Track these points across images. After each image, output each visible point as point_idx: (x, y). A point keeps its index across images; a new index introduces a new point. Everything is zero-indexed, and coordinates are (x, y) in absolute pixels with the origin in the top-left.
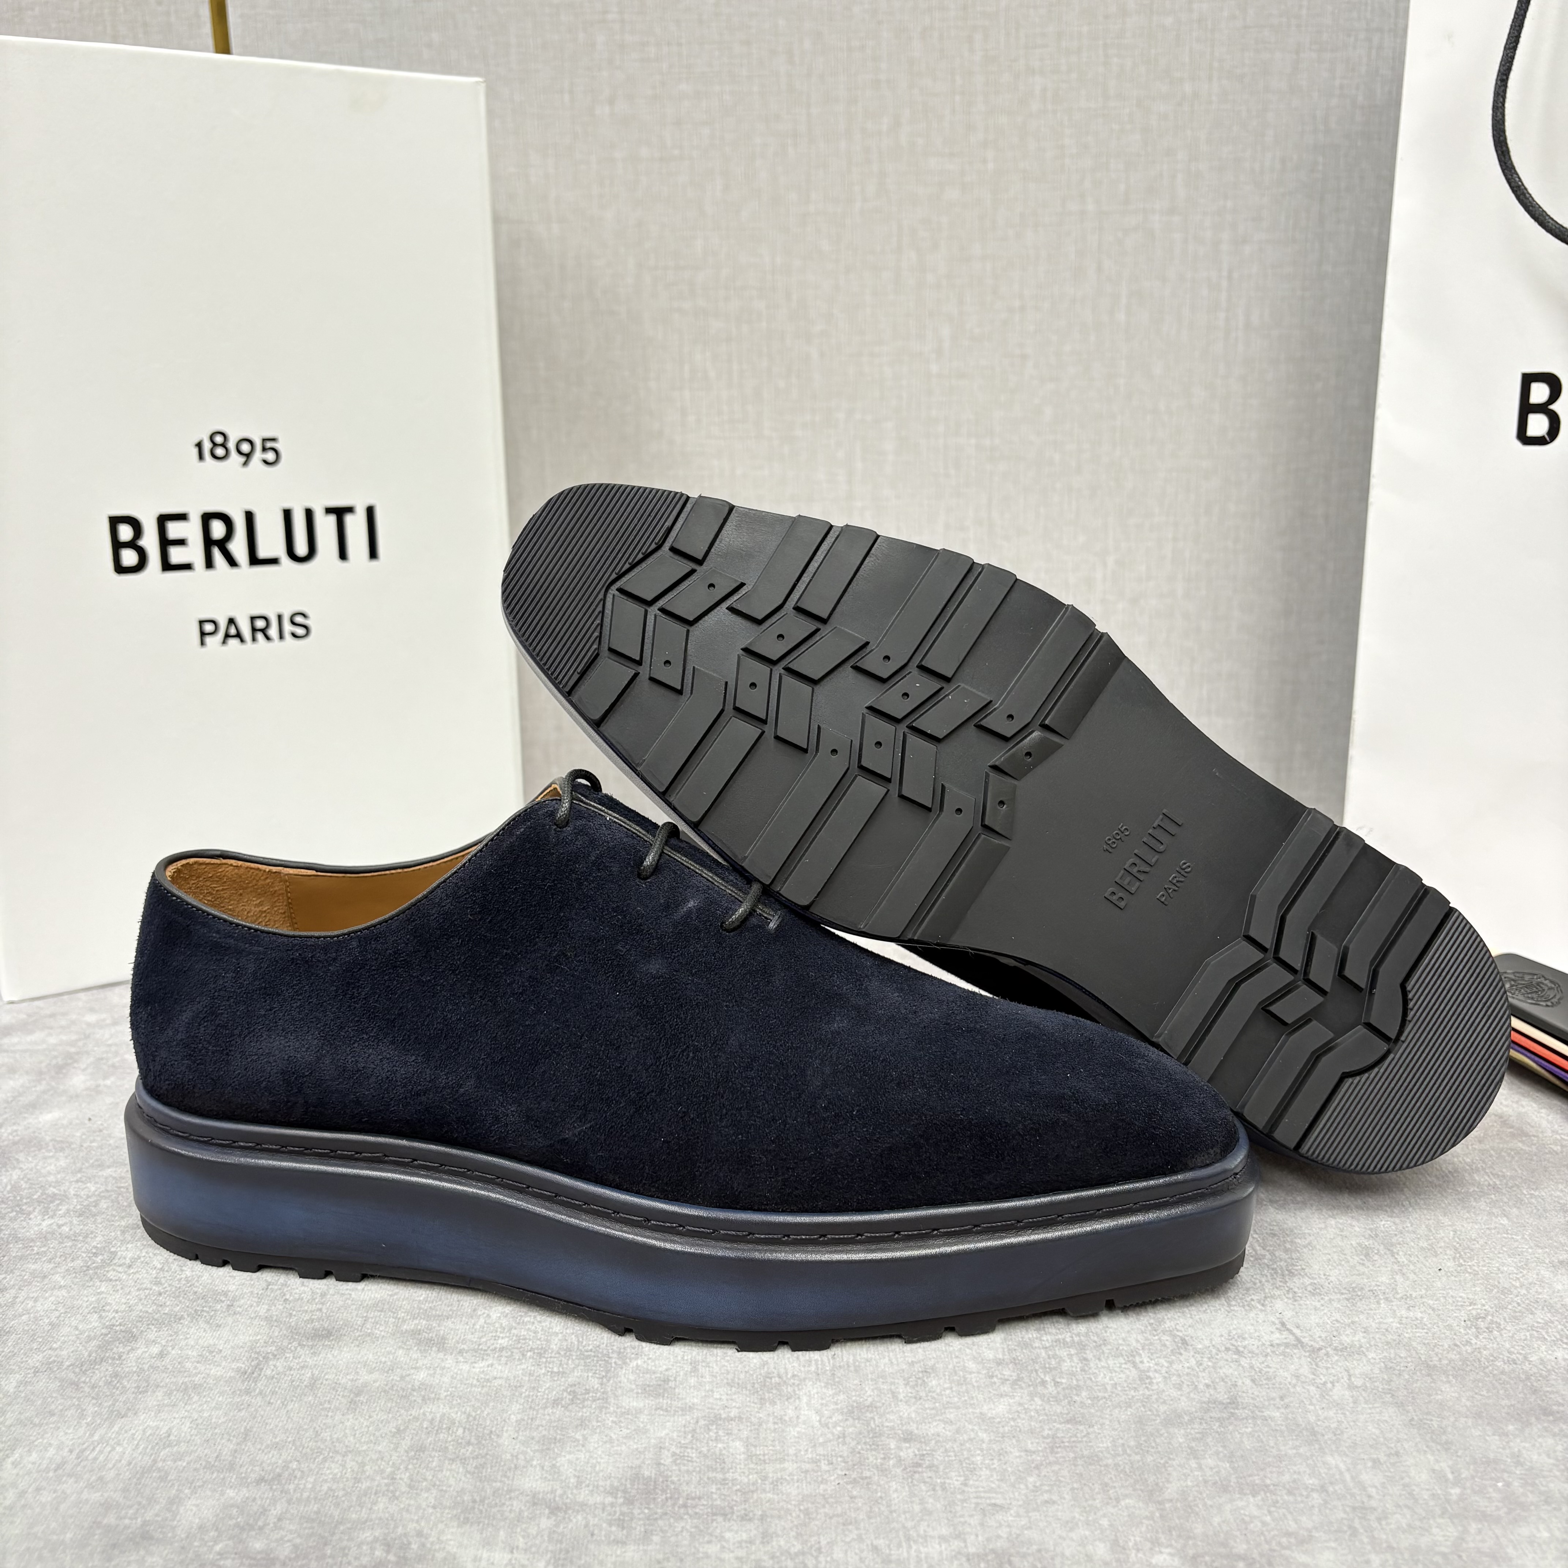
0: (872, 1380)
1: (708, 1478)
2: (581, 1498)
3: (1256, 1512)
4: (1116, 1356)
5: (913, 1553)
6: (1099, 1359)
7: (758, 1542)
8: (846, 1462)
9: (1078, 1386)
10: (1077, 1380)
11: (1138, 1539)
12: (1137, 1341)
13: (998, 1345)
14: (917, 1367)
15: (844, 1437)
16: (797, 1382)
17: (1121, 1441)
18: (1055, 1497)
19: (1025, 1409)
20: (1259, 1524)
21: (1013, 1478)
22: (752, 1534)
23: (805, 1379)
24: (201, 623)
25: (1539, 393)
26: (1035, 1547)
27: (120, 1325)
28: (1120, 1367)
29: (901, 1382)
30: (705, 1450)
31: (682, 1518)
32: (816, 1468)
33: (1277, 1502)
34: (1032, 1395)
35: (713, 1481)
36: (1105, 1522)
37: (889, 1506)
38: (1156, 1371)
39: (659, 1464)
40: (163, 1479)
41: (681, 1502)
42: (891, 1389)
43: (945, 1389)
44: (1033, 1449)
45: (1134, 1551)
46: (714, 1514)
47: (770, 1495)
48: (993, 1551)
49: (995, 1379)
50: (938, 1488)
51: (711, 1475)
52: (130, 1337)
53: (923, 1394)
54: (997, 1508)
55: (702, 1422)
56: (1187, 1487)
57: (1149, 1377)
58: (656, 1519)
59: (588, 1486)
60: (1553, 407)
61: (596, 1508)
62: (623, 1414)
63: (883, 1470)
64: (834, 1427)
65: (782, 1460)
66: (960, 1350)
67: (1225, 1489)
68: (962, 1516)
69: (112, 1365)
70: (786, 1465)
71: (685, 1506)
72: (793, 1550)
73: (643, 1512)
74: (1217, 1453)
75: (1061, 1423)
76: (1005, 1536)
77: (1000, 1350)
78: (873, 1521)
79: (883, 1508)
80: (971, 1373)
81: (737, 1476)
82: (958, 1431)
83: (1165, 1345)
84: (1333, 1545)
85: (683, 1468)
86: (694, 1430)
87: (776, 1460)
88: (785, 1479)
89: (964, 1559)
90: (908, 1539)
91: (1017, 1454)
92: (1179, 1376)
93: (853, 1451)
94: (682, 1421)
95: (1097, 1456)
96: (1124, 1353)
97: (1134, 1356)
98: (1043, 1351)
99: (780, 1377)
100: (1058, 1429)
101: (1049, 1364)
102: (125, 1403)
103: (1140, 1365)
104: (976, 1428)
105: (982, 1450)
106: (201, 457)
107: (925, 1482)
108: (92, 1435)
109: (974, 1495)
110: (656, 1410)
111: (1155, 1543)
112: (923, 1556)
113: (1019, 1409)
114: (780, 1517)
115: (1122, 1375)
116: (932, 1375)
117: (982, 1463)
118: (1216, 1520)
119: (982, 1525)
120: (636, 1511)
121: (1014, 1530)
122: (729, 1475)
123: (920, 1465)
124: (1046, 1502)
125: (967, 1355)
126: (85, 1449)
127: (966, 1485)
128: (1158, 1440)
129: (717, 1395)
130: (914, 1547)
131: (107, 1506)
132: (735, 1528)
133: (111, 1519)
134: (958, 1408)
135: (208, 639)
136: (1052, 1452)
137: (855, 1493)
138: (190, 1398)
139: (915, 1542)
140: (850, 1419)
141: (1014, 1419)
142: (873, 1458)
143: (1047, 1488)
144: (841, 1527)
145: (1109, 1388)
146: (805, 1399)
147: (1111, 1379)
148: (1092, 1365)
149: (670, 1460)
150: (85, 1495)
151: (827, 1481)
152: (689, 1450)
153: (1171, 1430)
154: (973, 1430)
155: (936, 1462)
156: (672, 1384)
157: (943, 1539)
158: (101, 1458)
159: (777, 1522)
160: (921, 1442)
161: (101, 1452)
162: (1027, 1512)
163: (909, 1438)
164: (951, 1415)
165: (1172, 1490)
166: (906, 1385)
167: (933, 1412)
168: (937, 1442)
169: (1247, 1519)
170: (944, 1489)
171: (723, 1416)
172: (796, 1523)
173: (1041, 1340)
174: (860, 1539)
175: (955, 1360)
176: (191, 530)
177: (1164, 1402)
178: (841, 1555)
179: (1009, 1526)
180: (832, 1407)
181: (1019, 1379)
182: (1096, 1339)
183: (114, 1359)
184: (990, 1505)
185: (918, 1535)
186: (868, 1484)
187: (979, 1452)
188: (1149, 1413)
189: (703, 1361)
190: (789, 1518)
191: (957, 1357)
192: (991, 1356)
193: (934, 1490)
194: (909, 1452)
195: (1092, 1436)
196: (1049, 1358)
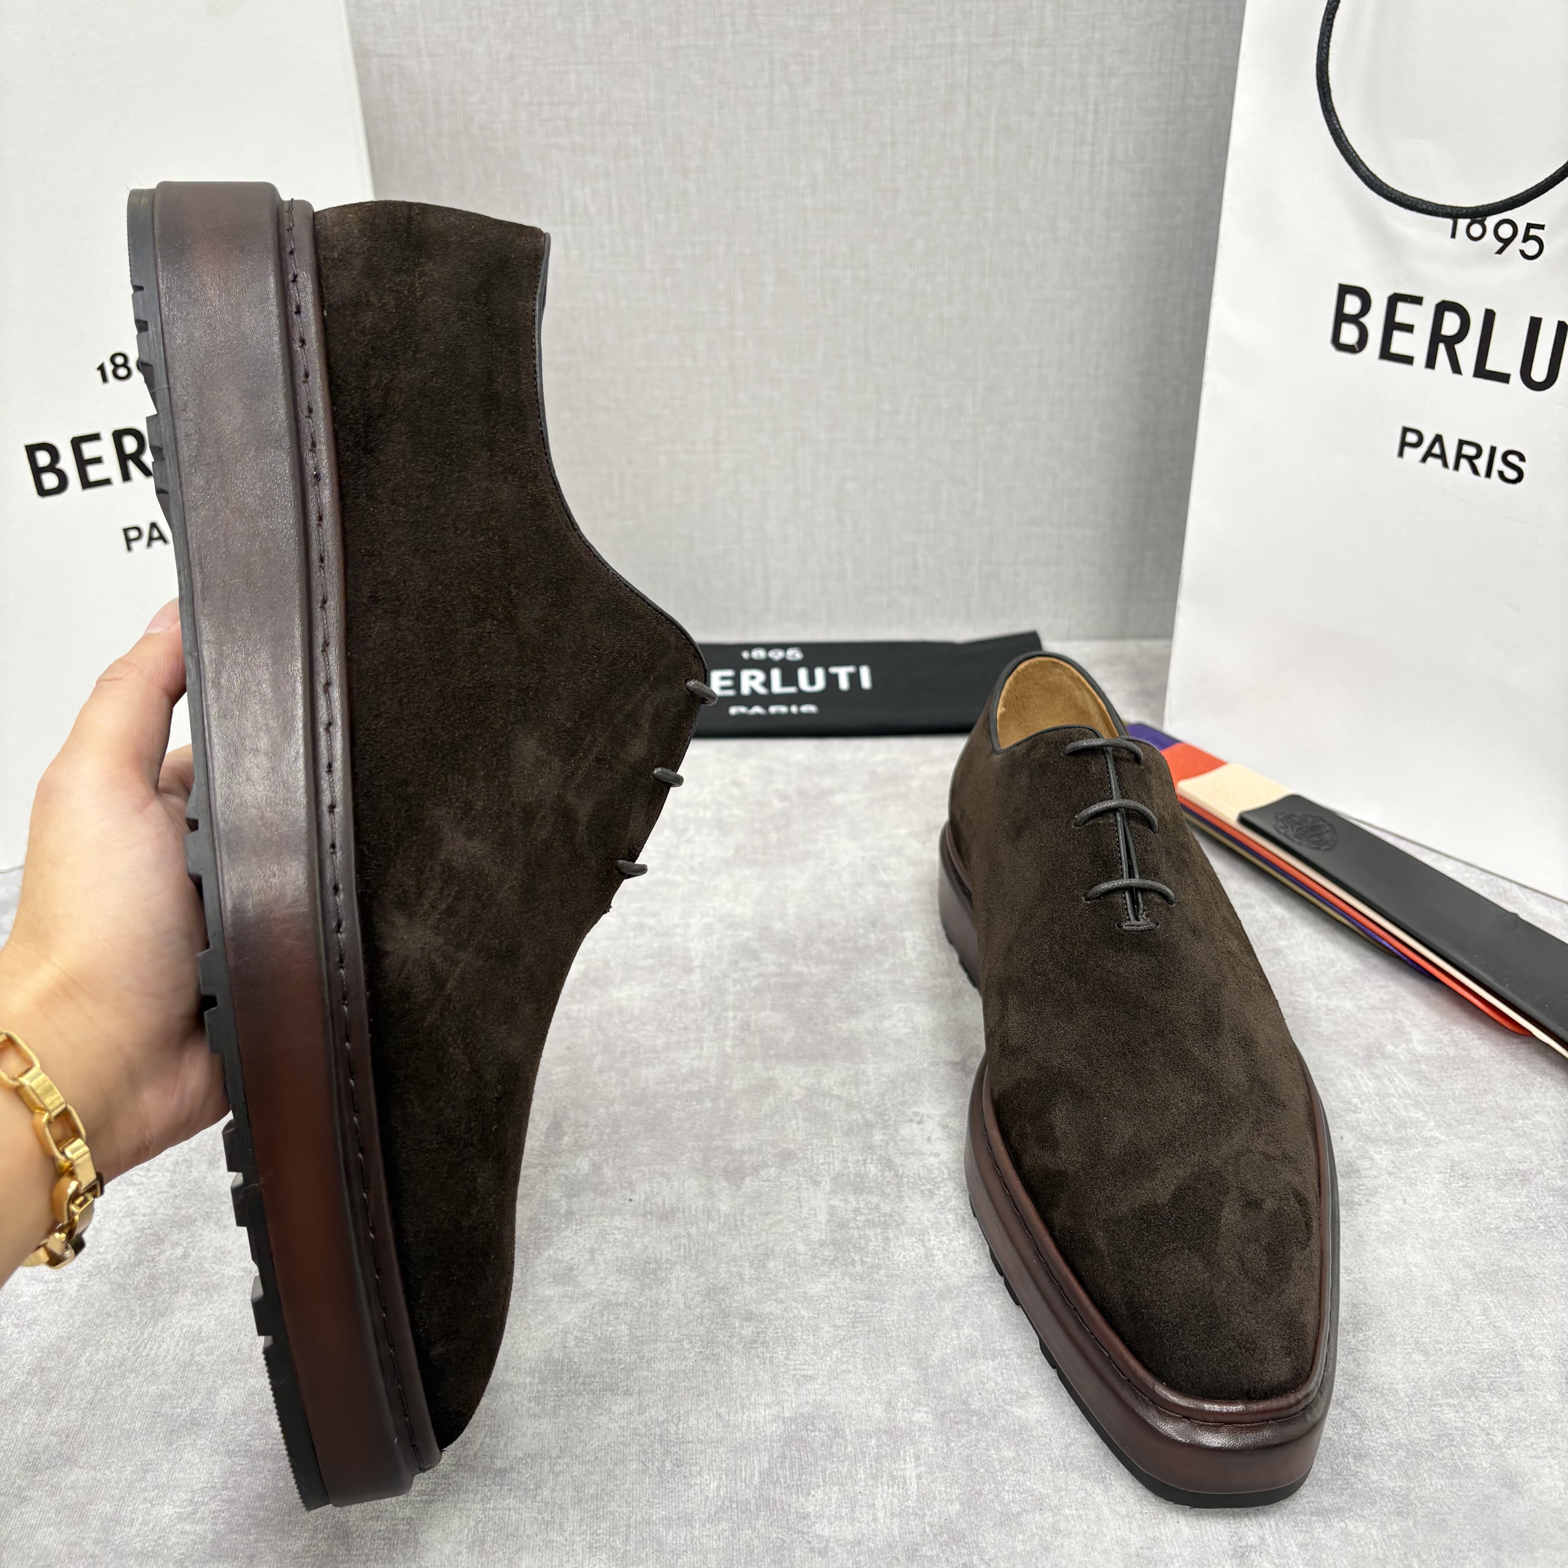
0: (726, 1263)
1: (602, 1359)
2: (508, 1379)
3: (992, 1375)
4: (911, 1235)
5: (745, 1418)
6: (898, 1239)
7: (635, 1414)
8: (702, 1341)
9: (878, 1264)
10: (879, 1259)
11: (905, 1400)
12: (928, 1220)
13: (823, 1226)
14: (760, 1250)
15: (702, 1318)
16: (669, 1266)
17: (904, 1315)
18: (851, 1367)
19: (837, 1288)
20: (993, 1384)
21: (822, 1352)
22: (631, 1407)
23: (675, 1263)
24: (126, 531)
25: (1352, 305)
26: (832, 1410)
27: (149, 1228)
28: (912, 1246)
29: (747, 1264)
30: (599, 1333)
31: (581, 1394)
32: (680, 1347)
33: (1009, 1364)
34: (843, 1274)
35: (605, 1361)
36: (883, 1387)
37: (731, 1378)
38: (938, 1249)
39: (565, 1347)
40: (200, 1372)
41: (580, 1380)
42: (739, 1272)
43: (779, 1271)
44: (840, 1324)
45: (901, 1411)
46: (605, 1390)
47: (645, 1373)
48: (802, 1415)
49: (817, 1261)
50: (767, 1362)
51: (604, 1356)
52: (159, 1241)
53: (762, 1275)
54: (808, 1378)
55: (597, 1308)
56: (946, 1354)
57: (932, 1255)
58: (562, 1396)
59: (513, 1368)
60: (1363, 320)
61: (519, 1387)
62: (538, 1302)
63: (730, 1348)
64: (695, 1308)
65: (655, 1341)
66: (794, 1232)
67: (974, 1355)
68: (782, 1386)
69: (148, 1267)
70: (659, 1344)
71: (583, 1383)
72: (661, 1419)
73: (553, 1390)
74: (973, 1324)
75: (862, 1299)
76: (811, 1402)
77: (824, 1231)
78: (719, 1392)
79: (727, 1381)
80: (800, 1255)
81: (621, 1356)
82: (786, 1310)
83: (948, 1223)
84: (1041, 1399)
85: (583, 1350)
86: (591, 1316)
87: (651, 1341)
88: (657, 1358)
89: (780, 1422)
90: (743, 1407)
91: (827, 1329)
92: (955, 1252)
93: (708, 1331)
94: (581, 1306)
95: (885, 1329)
96: (917, 1232)
97: (923, 1235)
98: (856, 1232)
99: (656, 1261)
100: (860, 1305)
101: (860, 1244)
102: (163, 1302)
103: (927, 1244)
104: (799, 1306)
105: (802, 1326)
106: (105, 379)
107: (758, 1357)
108: (142, 1334)
109: (792, 1367)
110: (564, 1297)
111: (917, 1403)
112: (752, 1421)
113: (833, 1287)
114: (652, 1391)
115: (913, 1254)
116: (771, 1257)
117: (801, 1339)
118: (963, 1382)
119: (796, 1393)
120: (549, 1389)
121: (819, 1397)
122: (616, 1356)
123: (756, 1342)
124: (844, 1371)
125: (798, 1237)
126: (138, 1347)
127: (787, 1359)
128: (931, 1314)
129: (609, 1282)
130: (746, 1413)
131: (162, 1397)
132: (619, 1401)
133: (166, 1409)
134: (787, 1288)
135: (134, 545)
136: (853, 1327)
137: (707, 1368)
138: (212, 1297)
139: (748, 1409)
140: (708, 1302)
141: (828, 1297)
142: (722, 1336)
143: (845, 1359)
144: (695, 1398)
145: (901, 1265)
146: (674, 1282)
147: (904, 1257)
148: (891, 1244)
149: (573, 1343)
150: (145, 1389)
151: (687, 1358)
152: (587, 1334)
153: (942, 1304)
154: (796, 1308)
155: (768, 1339)
156: (575, 1272)
157: (768, 1405)
158: (152, 1354)
159: (650, 1395)
160: (758, 1320)
161: (151, 1348)
162: (829, 1380)
163: (749, 1317)
164: (781, 1295)
165: (935, 1358)
166: (751, 1267)
167: (769, 1292)
168: (770, 1320)
169: (985, 1380)
170: (772, 1363)
171: (613, 1302)
172: (663, 1395)
173: (856, 1221)
174: (709, 1408)
175: (789, 1242)
176: (105, 448)
177: (941, 1279)
178: (695, 1422)
179: (815, 1393)
180: (695, 1289)
181: (836, 1259)
182: (897, 1218)
183: (148, 1261)
184: (803, 1376)
185: (750, 1403)
186: (717, 1360)
187: (799, 1328)
188: (928, 1289)
189: (599, 1249)
190: (659, 1391)
191: (791, 1240)
192: (817, 1238)
193: (764, 1363)
194: (748, 1331)
195: (884, 1311)
196: (860, 1238)
